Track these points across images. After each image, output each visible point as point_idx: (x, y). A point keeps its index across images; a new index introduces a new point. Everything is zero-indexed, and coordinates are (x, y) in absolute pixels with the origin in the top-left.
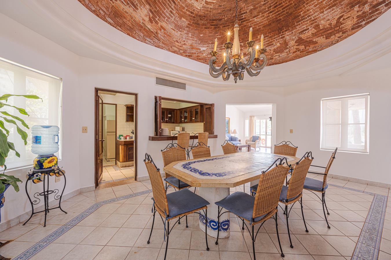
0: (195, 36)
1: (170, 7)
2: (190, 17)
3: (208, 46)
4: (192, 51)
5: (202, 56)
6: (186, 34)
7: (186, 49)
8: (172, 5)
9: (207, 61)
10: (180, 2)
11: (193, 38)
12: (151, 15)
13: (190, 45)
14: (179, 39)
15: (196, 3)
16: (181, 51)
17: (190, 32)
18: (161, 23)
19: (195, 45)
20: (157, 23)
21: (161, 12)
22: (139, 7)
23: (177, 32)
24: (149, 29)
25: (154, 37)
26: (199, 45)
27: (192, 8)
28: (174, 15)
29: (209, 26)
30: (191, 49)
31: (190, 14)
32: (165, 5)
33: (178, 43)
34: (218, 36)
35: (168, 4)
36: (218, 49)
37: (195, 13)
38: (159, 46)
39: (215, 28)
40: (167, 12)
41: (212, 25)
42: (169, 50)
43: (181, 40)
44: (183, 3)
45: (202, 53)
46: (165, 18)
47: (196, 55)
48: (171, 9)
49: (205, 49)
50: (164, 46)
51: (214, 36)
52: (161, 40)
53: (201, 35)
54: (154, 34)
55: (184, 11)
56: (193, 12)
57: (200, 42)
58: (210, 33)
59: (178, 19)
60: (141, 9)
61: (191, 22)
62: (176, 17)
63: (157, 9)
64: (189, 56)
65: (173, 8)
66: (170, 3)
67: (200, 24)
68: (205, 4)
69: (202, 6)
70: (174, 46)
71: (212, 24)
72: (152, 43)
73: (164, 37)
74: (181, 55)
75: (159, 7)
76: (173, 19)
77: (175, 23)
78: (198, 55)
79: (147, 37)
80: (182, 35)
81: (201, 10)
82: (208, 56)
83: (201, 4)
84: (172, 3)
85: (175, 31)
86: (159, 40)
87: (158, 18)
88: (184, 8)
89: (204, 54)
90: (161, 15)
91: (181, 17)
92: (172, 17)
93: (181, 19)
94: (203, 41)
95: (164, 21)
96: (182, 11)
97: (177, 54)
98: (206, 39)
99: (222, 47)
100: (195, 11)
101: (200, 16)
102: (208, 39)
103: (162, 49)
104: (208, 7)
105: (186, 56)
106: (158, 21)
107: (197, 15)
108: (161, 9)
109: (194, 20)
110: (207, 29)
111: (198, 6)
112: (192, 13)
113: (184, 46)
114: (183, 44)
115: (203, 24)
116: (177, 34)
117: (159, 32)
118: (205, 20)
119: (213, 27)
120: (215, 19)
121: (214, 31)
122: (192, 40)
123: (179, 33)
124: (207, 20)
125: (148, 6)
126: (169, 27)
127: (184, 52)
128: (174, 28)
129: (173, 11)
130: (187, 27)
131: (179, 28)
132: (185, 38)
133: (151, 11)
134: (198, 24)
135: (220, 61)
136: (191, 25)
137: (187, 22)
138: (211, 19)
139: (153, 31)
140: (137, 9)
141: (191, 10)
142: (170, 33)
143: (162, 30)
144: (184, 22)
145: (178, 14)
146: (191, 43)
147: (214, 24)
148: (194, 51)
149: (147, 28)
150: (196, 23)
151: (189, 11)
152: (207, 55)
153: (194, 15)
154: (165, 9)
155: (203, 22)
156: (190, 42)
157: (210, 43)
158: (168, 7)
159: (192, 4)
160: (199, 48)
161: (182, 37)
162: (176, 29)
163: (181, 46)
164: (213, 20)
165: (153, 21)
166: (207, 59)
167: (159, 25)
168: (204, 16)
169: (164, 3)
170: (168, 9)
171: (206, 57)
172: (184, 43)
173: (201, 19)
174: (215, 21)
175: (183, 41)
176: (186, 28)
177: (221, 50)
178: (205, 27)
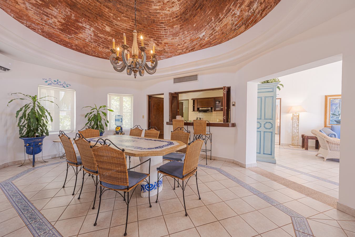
0: (190, 30)
1: (162, 28)
2: (178, 21)
3: (205, 30)
4: (193, 44)
5: (204, 42)
6: (183, 34)
7: (188, 46)
8: (162, 26)
9: (212, 43)
10: (165, 19)
11: (189, 33)
12: (156, 42)
13: (189, 40)
14: (179, 42)
15: (174, 8)
16: (184, 50)
17: (185, 31)
18: (163, 41)
19: (194, 37)
20: (161, 43)
21: (160, 35)
22: (149, 43)
23: (176, 38)
24: (160, 50)
25: (164, 53)
26: (197, 35)
27: (174, 14)
28: (168, 30)
29: (194, 12)
30: (192, 43)
31: (176, 19)
32: (159, 29)
33: (180, 45)
34: (208, 12)
35: (160, 27)
36: (217, 24)
37: (179, 15)
38: (168, 57)
39: (201, 9)
40: (163, 32)
41: (197, 10)
42: (176, 55)
43: (181, 42)
44: (167, 18)
45: (203, 39)
46: (163, 37)
47: (198, 44)
48: (164, 28)
49: (204, 34)
50: (171, 55)
51: (205, 15)
52: (168, 51)
53: (195, 25)
54: (163, 51)
55: (171, 21)
56: (177, 15)
57: (196, 31)
58: (200, 17)
59: (171, 30)
60: (150, 43)
61: (181, 23)
62: (170, 29)
63: (156, 36)
64: (192, 50)
65: (164, 26)
66: (160, 25)
67: (188, 18)
68: (179, 2)
69: (178, 6)
70: (178, 50)
71: (196, 8)
72: (164, 57)
73: (169, 48)
74: (185, 53)
75: (157, 34)
76: (169, 33)
77: (171, 34)
78: (199, 44)
79: (160, 55)
80: (180, 37)
81: (180, 9)
82: (211, 37)
83: (177, 5)
84: (161, 24)
85: (174, 39)
86: (167, 53)
87: (160, 40)
88: (170, 19)
89: (206, 39)
90: (161, 37)
91: (172, 27)
92: (167, 32)
93: (173, 28)
94: (198, 29)
95: (164, 39)
96: (170, 23)
97: (182, 54)
98: (201, 25)
99: (220, 18)
100: (178, 13)
101: (183, 13)
102: (202, 24)
103: (171, 57)
104: (182, 2)
105: (189, 51)
106: (161, 42)
107: (181, 15)
108: (158, 34)
109: (182, 20)
110: (196, 16)
111: (176, 8)
112: (177, 17)
113: (185, 45)
114: (184, 44)
115: (190, 16)
116: (176, 40)
117: (165, 48)
118: (189, 12)
119: (198, 10)
120: (195, 3)
121: (202, 12)
122: (189, 35)
123: (178, 38)
124: (190, 10)
125: (152, 39)
126: (169, 40)
127: (187, 50)
128: (172, 38)
129: (166, 28)
130: (181, 29)
131: (175, 35)
132: (184, 38)
133: (154, 40)
134: (187, 19)
135: (227, 33)
136: (183, 25)
137: (179, 26)
138: (192, 6)
139: (161, 50)
140: (148, 45)
141: (175, 16)
142: (171, 43)
143: (166, 45)
144: (177, 27)
145: (170, 27)
146: (190, 38)
147: (197, 6)
148: (195, 43)
149: (158, 51)
150: (185, 20)
151: (174, 18)
152: (209, 38)
153: (180, 17)
154: (160, 32)
155: (188, 15)
156: (188, 38)
157: (206, 24)
158: (161, 29)
159: (172, 12)
160: (198, 38)
161: (181, 39)
162: (174, 37)
163: (183, 47)
164: (194, 5)
165: (159, 44)
166: (211, 41)
167: (163, 43)
168: (186, 9)
169: (157, 30)
170: (162, 30)
171: (209, 40)
172: (184, 42)
173: (186, 14)
174: (196, 4)
175: (183, 42)
176: (180, 31)
177: (221, 22)
178: (193, 16)
